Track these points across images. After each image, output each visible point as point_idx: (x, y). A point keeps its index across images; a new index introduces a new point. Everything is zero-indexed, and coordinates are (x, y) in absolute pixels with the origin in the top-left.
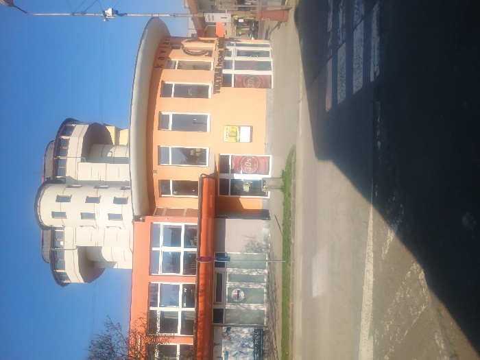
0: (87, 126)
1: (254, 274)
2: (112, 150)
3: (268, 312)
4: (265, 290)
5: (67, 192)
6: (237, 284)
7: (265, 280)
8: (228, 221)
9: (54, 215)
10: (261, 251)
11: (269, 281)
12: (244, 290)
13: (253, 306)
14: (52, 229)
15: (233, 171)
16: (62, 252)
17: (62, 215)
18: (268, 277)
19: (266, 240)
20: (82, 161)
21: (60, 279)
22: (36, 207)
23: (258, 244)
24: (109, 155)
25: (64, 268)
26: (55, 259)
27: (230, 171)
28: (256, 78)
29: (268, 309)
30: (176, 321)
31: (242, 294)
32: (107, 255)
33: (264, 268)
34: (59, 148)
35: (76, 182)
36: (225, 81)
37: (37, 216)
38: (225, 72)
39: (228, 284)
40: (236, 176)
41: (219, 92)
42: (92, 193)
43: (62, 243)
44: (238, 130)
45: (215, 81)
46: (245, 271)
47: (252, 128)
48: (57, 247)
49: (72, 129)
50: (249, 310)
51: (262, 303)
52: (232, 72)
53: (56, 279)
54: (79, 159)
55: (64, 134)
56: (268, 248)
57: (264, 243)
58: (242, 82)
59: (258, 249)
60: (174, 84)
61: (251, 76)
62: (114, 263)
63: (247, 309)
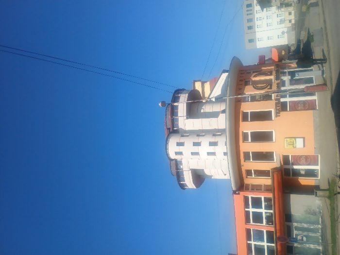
0: (187, 95)
1: (312, 227)
2: (203, 107)
3: (323, 251)
4: (320, 238)
5: (182, 140)
6: (300, 232)
7: (320, 231)
8: (292, 196)
9: (177, 153)
10: (316, 215)
11: (322, 232)
12: (306, 236)
13: (312, 246)
14: (176, 160)
15: (293, 164)
16: (182, 172)
17: (180, 153)
18: (322, 230)
19: (318, 208)
20: (187, 118)
21: (183, 187)
22: (166, 149)
23: (313, 210)
24: (202, 111)
25: (184, 181)
26: (179, 176)
27: (291, 164)
28: (304, 102)
29: (322, 249)
30: (264, 249)
31: (305, 239)
32: (207, 172)
33: (318, 224)
34: (174, 111)
35: (185, 132)
36: (282, 107)
37: (167, 155)
38: (282, 100)
39: (295, 232)
40: (295, 167)
41: (279, 116)
42: (196, 140)
43: (181, 167)
44: (294, 140)
45: (276, 108)
46: (305, 226)
47: (304, 138)
48: (179, 169)
49: (179, 98)
50: (310, 248)
51: (319, 245)
52: (288, 100)
53: (181, 187)
54: (185, 118)
55: (174, 102)
56: (320, 213)
57: (318, 210)
58: (295, 107)
59: (314, 213)
60: (249, 111)
61: (301, 101)
62: (212, 176)
63: (308, 248)
